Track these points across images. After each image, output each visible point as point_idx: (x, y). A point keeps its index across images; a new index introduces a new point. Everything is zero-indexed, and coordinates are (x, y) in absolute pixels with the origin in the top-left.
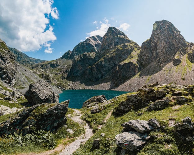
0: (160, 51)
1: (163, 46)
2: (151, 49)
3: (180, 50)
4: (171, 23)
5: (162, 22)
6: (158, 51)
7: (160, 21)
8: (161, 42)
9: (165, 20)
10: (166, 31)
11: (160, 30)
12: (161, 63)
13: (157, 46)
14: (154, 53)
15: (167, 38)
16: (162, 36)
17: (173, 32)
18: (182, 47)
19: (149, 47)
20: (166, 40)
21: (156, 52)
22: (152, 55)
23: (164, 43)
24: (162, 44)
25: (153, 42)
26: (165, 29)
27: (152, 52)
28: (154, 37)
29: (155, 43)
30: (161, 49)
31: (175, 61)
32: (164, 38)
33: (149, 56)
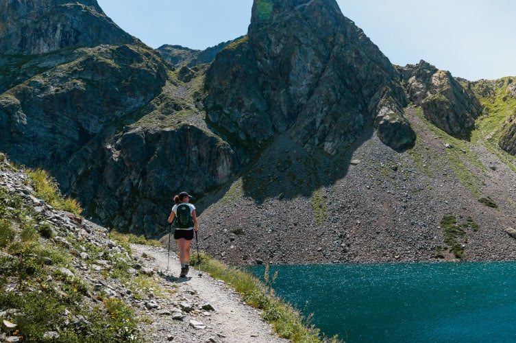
1: (310, 72)
2: (261, 80)
6: (291, 92)
8: (305, 53)
10: (316, 14)
11: (292, 8)
12: (322, 140)
13: (289, 71)
14: (281, 97)
15: (323, 41)
16: (306, 34)
19: (251, 72)
20: (321, 48)
21: (287, 94)
23: (316, 58)
24: (309, 65)
25: (265, 55)
26: (313, 8)
27: (265, 92)
28: (270, 36)
29: (274, 58)
30: (304, 83)
31: (391, 131)
32: (312, 41)
33: (257, 106)
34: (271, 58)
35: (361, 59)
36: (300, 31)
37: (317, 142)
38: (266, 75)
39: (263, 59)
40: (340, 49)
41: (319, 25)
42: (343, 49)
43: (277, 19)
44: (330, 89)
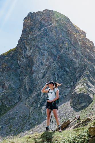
0: (40, 75)
1: (46, 65)
2: (19, 71)
3: (88, 73)
4: (64, 15)
5: (44, 14)
6: (34, 77)
7: (39, 12)
8: (42, 55)
9: (52, 11)
10: (53, 32)
11: (40, 30)
13: (32, 65)
14: (26, 80)
15: (56, 47)
16: (44, 44)
17: (68, 34)
18: (91, 66)
19: (13, 67)
20: (54, 51)
21: (30, 78)
22: (21, 85)
23: (49, 57)
24: (45, 61)
25: (22, 56)
26: (52, 28)
27: (21, 77)
28: (26, 46)
29: (28, 58)
30: (42, 71)
31: (77, 98)
32: (48, 47)
33: (12, 86)
34: (26, 58)
35: (77, 56)
36: (40, 42)
37: (39, 106)
38: (22, 67)
39: (21, 59)
40: (65, 50)
41: (55, 38)
42: (67, 51)
43: (31, 36)
44: (50, 75)
